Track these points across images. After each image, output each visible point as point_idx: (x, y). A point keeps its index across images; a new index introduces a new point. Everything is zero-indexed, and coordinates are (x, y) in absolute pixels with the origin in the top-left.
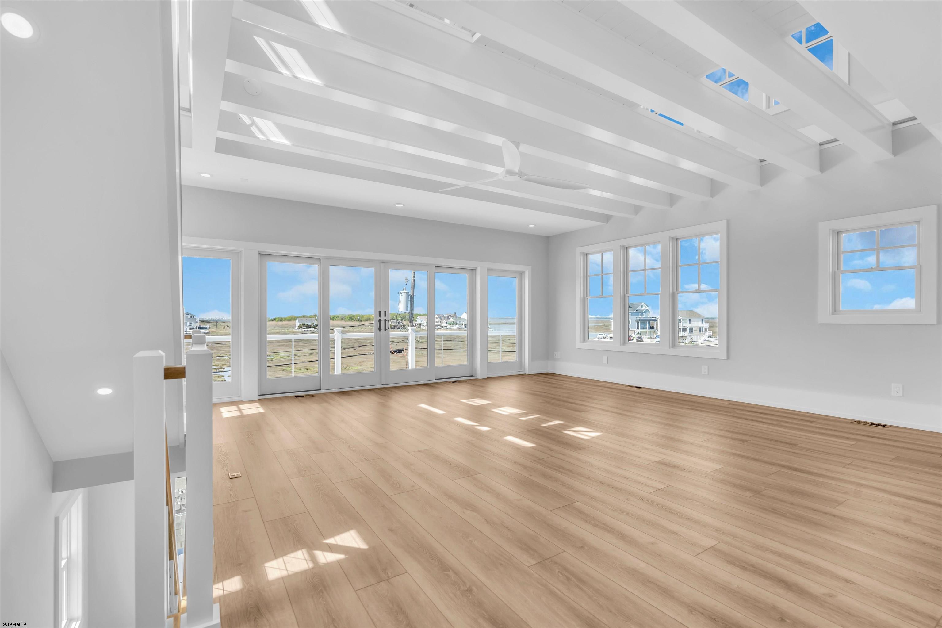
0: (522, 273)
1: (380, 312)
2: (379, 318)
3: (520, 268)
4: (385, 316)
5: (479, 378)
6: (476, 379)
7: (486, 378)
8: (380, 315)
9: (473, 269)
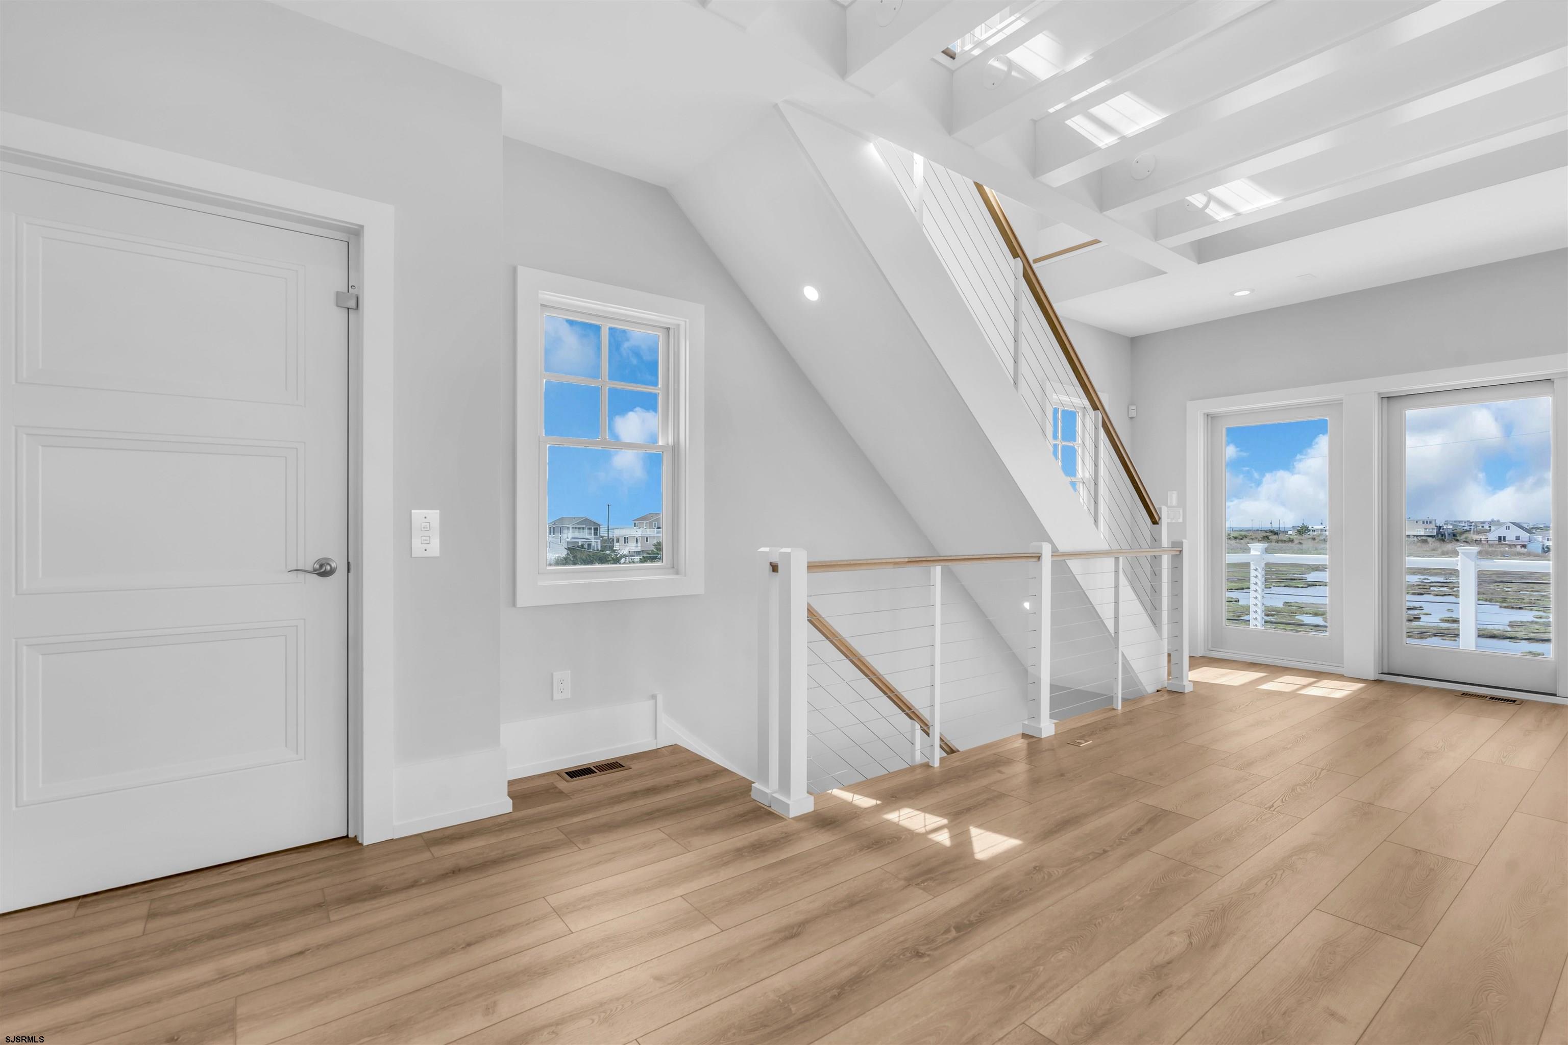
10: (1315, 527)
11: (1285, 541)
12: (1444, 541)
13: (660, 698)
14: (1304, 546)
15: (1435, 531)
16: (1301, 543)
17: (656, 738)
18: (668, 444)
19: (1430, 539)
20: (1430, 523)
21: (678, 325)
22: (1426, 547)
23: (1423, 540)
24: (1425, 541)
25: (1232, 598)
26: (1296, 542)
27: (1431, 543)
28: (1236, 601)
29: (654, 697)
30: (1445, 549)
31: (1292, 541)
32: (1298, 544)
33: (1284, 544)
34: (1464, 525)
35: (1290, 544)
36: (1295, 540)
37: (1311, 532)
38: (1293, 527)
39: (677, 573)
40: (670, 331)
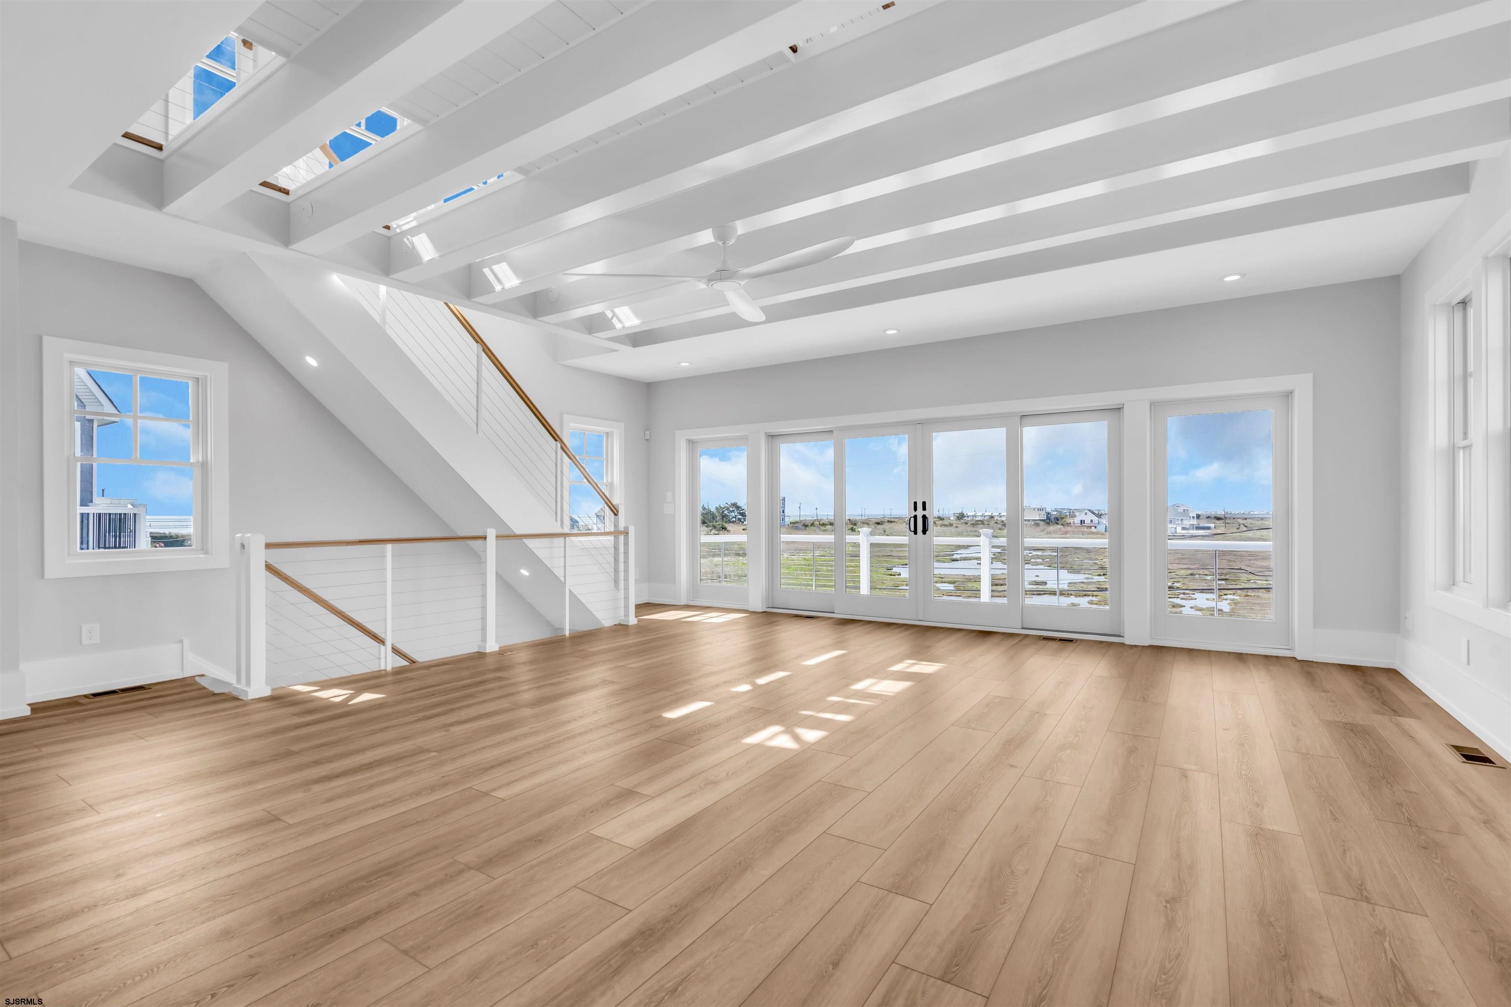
0: (1290, 396)
1: (915, 503)
2: (914, 514)
3: (1280, 383)
4: (924, 509)
5: (1127, 643)
6: (1123, 644)
7: (1147, 645)
8: (915, 509)
9: (1120, 408)
10: (969, 514)
11: (947, 525)
12: (1049, 524)
13: (186, 642)
14: (959, 529)
15: (1045, 516)
16: (957, 527)
17: (183, 670)
18: (199, 462)
19: (1042, 523)
20: (1043, 510)
21: (206, 377)
22: (1038, 529)
23: (1036, 524)
24: (1037, 525)
25: (896, 572)
26: (954, 526)
27: (1041, 525)
28: (898, 575)
29: (181, 642)
30: (1049, 530)
31: (951, 525)
32: (955, 527)
33: (946, 528)
34: (1065, 511)
35: (950, 528)
36: (954, 524)
37: (966, 518)
38: (954, 514)
39: (207, 553)
40: (200, 381)
